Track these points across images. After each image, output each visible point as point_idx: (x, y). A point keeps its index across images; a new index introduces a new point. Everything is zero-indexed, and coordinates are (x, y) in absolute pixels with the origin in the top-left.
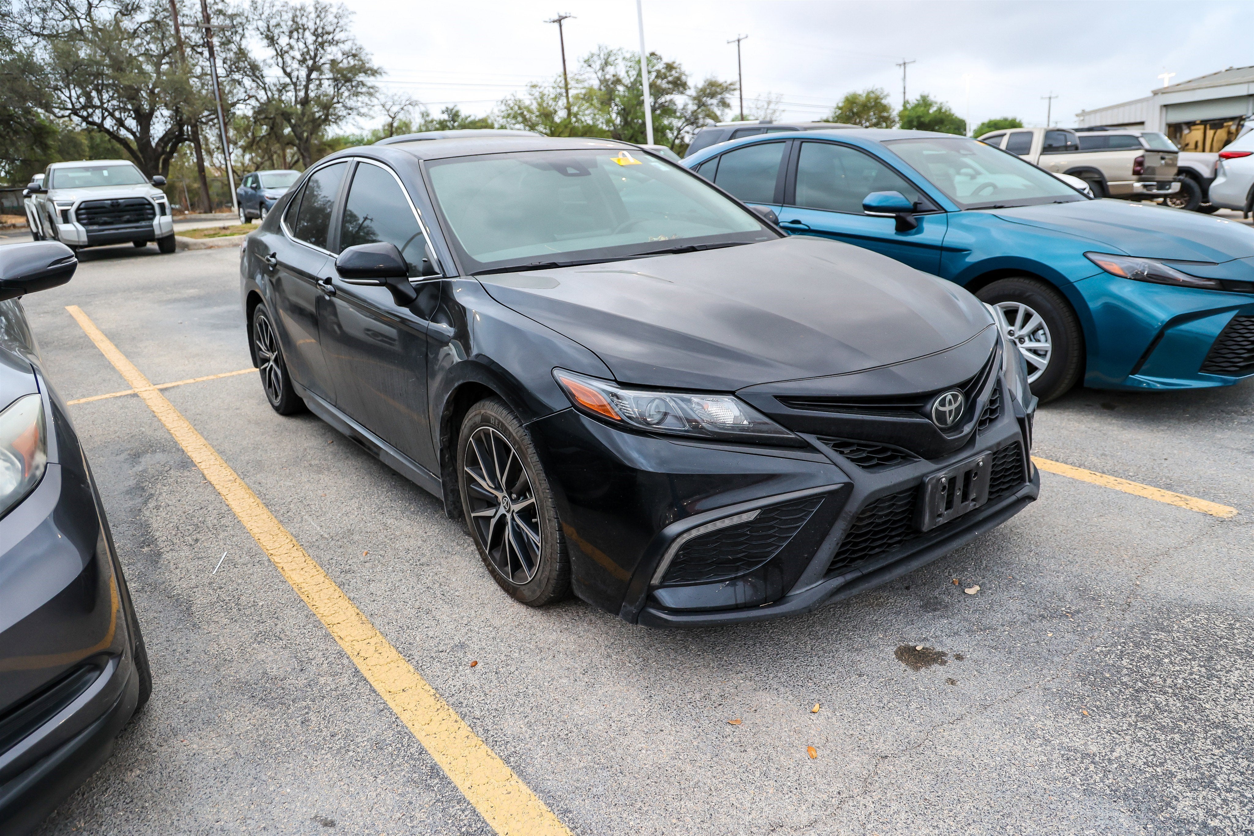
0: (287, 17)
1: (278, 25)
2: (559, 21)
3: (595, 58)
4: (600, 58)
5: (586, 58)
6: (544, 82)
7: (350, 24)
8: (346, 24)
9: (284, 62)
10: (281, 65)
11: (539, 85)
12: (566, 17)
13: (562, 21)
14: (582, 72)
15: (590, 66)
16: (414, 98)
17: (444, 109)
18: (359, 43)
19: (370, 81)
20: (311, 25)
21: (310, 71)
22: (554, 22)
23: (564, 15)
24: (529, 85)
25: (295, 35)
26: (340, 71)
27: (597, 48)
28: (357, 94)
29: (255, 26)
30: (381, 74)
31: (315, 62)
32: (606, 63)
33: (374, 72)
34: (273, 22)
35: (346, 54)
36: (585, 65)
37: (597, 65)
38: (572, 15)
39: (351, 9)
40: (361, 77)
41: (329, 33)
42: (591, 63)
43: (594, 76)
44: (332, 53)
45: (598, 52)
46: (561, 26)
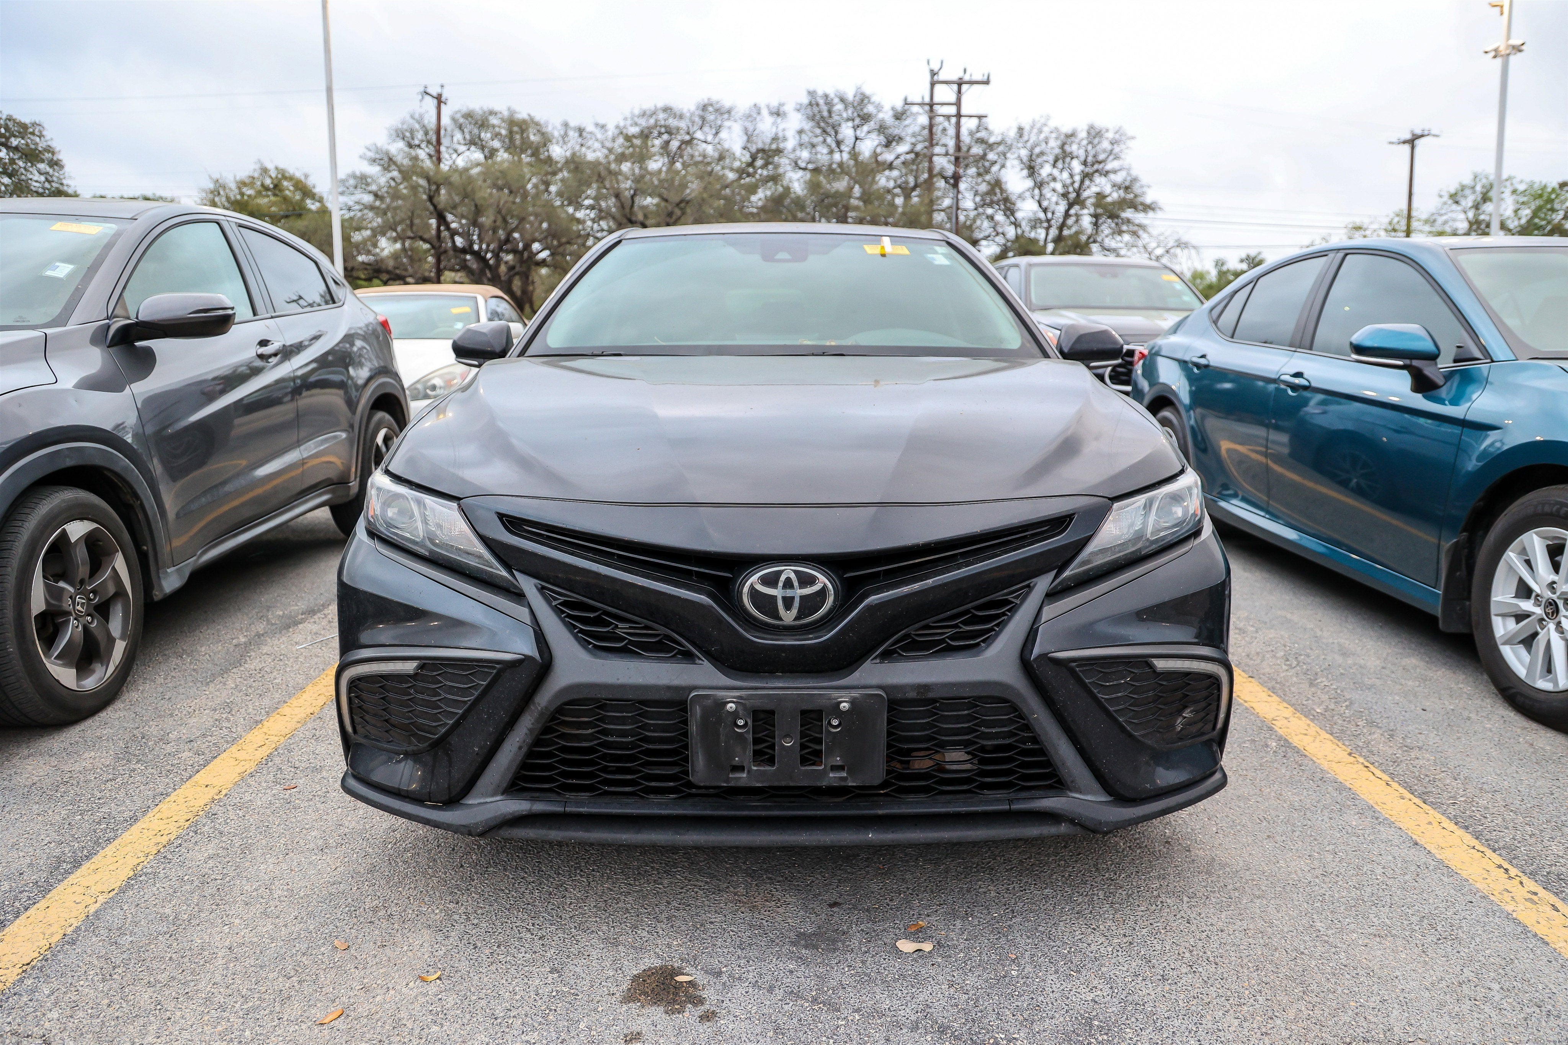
0: (1054, 144)
1: (1042, 153)
2: (1412, 142)
3: (1467, 192)
4: (1474, 192)
5: (1453, 191)
6: (1371, 223)
7: (1126, 151)
8: (1121, 151)
9: (1041, 195)
10: (1037, 198)
11: (1365, 226)
12: (1422, 136)
13: (1417, 142)
14: (1443, 212)
15: (1457, 202)
16: (1185, 239)
17: (1244, 256)
18: (1134, 173)
19: (1139, 217)
20: (1082, 153)
21: (1071, 205)
22: (1404, 142)
23: (1418, 132)
24: (1350, 226)
25: (1060, 165)
26: (1105, 207)
27: (1472, 177)
28: (1120, 233)
29: (1016, 155)
30: (1153, 209)
31: (1078, 195)
32: (1485, 198)
33: (1147, 208)
34: (1037, 150)
35: (1116, 186)
36: (1450, 202)
37: (1468, 202)
38: (1433, 132)
39: (1130, 133)
40: (1128, 214)
41: (1100, 162)
42: (1458, 198)
43: (1462, 216)
44: (1101, 184)
45: (1472, 184)
46: (1413, 148)
